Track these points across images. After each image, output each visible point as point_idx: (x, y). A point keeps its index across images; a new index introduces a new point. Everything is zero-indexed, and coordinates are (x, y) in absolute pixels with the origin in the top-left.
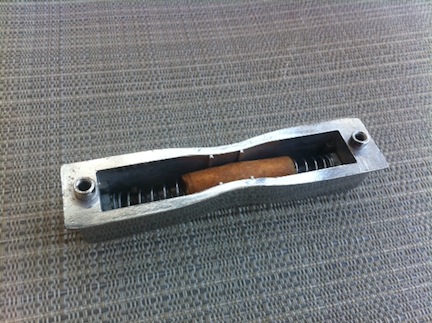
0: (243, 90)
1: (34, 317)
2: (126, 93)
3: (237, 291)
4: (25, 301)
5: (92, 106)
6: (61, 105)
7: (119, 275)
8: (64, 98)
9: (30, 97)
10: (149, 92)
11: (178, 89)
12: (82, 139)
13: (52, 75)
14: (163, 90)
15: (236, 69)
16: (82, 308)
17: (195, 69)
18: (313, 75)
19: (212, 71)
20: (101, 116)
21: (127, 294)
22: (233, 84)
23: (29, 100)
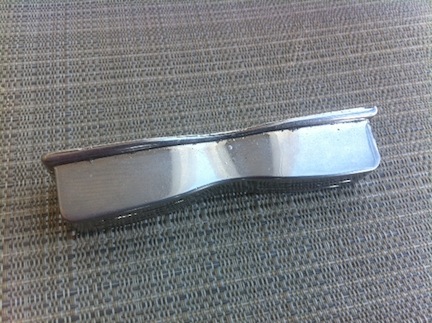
0: (260, 74)
1: (43, 318)
2: (136, 79)
3: (260, 290)
4: (32, 301)
5: (100, 93)
6: (67, 93)
7: (132, 274)
8: (70, 85)
9: (34, 84)
10: (160, 77)
11: (191, 75)
12: (89, 128)
13: (58, 61)
14: (175, 76)
15: (252, 53)
16: (94, 309)
17: (209, 53)
18: (334, 58)
19: (226, 56)
20: (109, 104)
21: (142, 293)
22: (249, 69)
23: (33, 88)
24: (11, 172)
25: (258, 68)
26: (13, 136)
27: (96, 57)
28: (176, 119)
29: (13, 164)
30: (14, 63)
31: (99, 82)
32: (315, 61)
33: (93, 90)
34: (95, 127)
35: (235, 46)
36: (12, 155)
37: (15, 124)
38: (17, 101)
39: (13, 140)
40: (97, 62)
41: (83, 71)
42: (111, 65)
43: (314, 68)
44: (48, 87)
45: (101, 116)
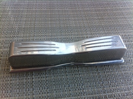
24: (18, 28)
25: (93, 9)
26: (20, 20)
27: (45, 4)
28: (67, 20)
29: (19, 27)
30: (22, 3)
31: (45, 9)
32: (110, 8)
33: (43, 11)
34: (43, 20)
35: (86, 3)
36: (19, 25)
37: (21, 17)
38: (22, 12)
39: (20, 21)
40: (45, 5)
41: (41, 6)
42: (49, 5)
43: (110, 10)
44: (31, 9)
45: (45, 17)
